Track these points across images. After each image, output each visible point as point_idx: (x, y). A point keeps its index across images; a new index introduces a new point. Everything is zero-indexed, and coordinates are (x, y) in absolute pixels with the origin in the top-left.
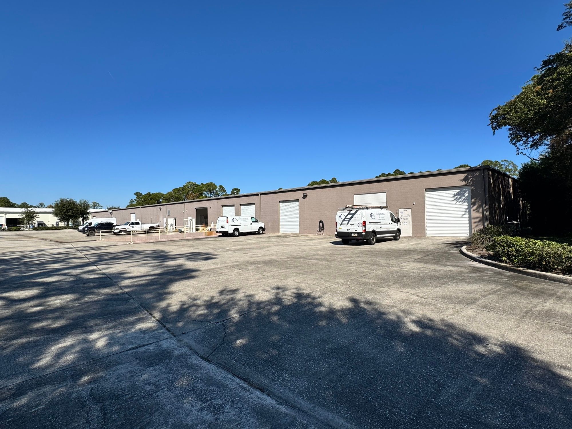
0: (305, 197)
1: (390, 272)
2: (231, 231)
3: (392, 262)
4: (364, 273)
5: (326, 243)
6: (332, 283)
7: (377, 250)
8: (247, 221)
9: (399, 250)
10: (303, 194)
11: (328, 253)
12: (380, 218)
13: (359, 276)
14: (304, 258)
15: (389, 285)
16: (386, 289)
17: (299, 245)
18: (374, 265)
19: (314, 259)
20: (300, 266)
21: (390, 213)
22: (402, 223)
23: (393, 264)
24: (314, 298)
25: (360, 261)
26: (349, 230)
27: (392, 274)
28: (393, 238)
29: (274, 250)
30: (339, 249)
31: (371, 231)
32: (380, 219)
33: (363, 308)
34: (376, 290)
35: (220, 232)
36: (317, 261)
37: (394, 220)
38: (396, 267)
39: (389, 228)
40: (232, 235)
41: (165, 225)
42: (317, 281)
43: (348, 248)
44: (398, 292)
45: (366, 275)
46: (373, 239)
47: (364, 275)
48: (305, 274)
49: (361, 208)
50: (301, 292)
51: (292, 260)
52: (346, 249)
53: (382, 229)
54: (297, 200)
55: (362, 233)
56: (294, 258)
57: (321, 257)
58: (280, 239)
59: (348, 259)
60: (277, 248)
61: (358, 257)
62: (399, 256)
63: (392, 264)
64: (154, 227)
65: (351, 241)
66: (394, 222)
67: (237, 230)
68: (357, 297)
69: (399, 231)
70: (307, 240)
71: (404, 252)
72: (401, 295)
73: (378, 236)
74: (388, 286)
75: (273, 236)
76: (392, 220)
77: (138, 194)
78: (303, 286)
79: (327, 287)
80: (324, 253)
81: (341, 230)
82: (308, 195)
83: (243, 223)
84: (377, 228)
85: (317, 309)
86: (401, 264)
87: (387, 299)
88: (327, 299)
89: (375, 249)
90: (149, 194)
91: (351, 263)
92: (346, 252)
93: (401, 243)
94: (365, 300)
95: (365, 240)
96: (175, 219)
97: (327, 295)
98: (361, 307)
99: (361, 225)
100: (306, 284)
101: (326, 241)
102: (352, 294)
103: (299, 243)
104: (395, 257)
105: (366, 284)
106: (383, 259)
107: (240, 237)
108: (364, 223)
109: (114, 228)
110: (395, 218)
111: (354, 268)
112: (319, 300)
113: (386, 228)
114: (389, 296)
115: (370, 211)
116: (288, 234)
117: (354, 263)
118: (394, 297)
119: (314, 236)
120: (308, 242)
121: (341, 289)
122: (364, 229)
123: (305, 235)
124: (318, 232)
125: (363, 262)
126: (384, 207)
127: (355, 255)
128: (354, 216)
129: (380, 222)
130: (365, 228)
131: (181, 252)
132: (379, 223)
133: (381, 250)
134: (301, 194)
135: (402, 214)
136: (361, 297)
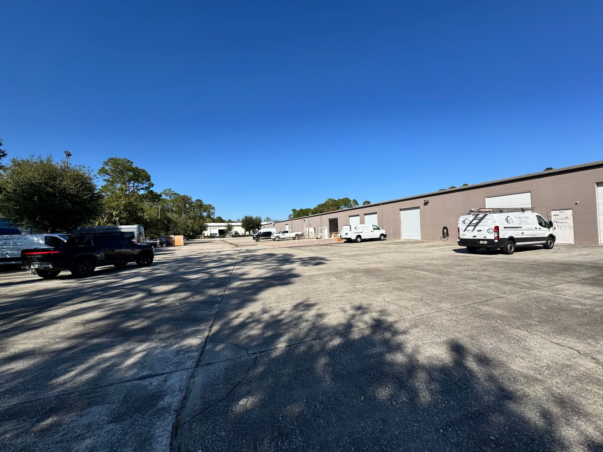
0: (426, 204)
1: (535, 298)
2: (354, 238)
3: (538, 280)
4: (488, 296)
5: (448, 250)
6: (433, 309)
7: (515, 261)
8: (368, 228)
9: (553, 263)
10: (424, 201)
11: (445, 264)
12: (521, 222)
13: (478, 301)
14: (413, 268)
15: (530, 325)
16: (523, 333)
17: (415, 252)
18: (507, 284)
19: (424, 271)
20: (404, 279)
21: (537, 216)
22: (556, 228)
23: (540, 284)
24: (396, 333)
25: (486, 276)
26: (476, 236)
27: (537, 302)
28: (542, 246)
29: (385, 257)
30: (461, 258)
31: (507, 237)
32: (521, 224)
33: (470, 371)
34: (502, 332)
35: (345, 238)
36: (427, 273)
37: (544, 224)
38: (545, 291)
39: (536, 234)
40: (355, 241)
41: (307, 233)
42: (414, 303)
43: (474, 257)
44: (549, 344)
45: (490, 300)
46: (511, 248)
47: (487, 301)
48: (402, 291)
49: (491, 211)
50: (383, 318)
51: (398, 269)
52: (470, 258)
53: (525, 235)
54: (418, 208)
55: (494, 240)
56: (401, 267)
57: (434, 268)
58: (398, 245)
59: (469, 273)
60: (389, 254)
61: (485, 270)
62: (552, 273)
63: (538, 285)
64: (298, 234)
65: (479, 249)
66: (544, 227)
67: (359, 236)
68: (466, 342)
69: (552, 237)
70: (427, 247)
71: (562, 266)
72: (554, 351)
73: (518, 244)
74: (527, 327)
75: (393, 243)
76: (540, 224)
77: (294, 211)
78: (391, 308)
79: (422, 315)
80: (440, 262)
81: (464, 237)
82: (430, 201)
83: (365, 231)
84: (516, 234)
85: (389, 357)
86: (556, 286)
87: (522, 358)
88: (413, 338)
89: (513, 260)
90: (301, 210)
91: (472, 278)
92: (469, 263)
93: (556, 253)
94: (478, 351)
95: (499, 249)
96: (315, 228)
97: (416, 330)
98: (466, 368)
99: (492, 231)
100: (396, 306)
101: (448, 248)
102: (457, 335)
103: (417, 250)
104: (544, 273)
105: (488, 316)
106: (524, 276)
107: (362, 243)
108: (497, 229)
109: (272, 235)
110: (545, 222)
111: (474, 286)
112: (401, 338)
113: (531, 234)
114: (527, 350)
115: (505, 215)
116: (409, 240)
117: (476, 279)
118: (538, 354)
119: (436, 243)
120: (427, 249)
121: (444, 321)
122: (496, 235)
123: (427, 242)
124: (441, 239)
125: (491, 278)
126: (528, 209)
127: (480, 267)
128: (483, 221)
129: (522, 227)
130: (498, 234)
131: (303, 256)
132: (519, 229)
133: (522, 262)
134: (422, 201)
135: (557, 217)
136: (472, 344)
